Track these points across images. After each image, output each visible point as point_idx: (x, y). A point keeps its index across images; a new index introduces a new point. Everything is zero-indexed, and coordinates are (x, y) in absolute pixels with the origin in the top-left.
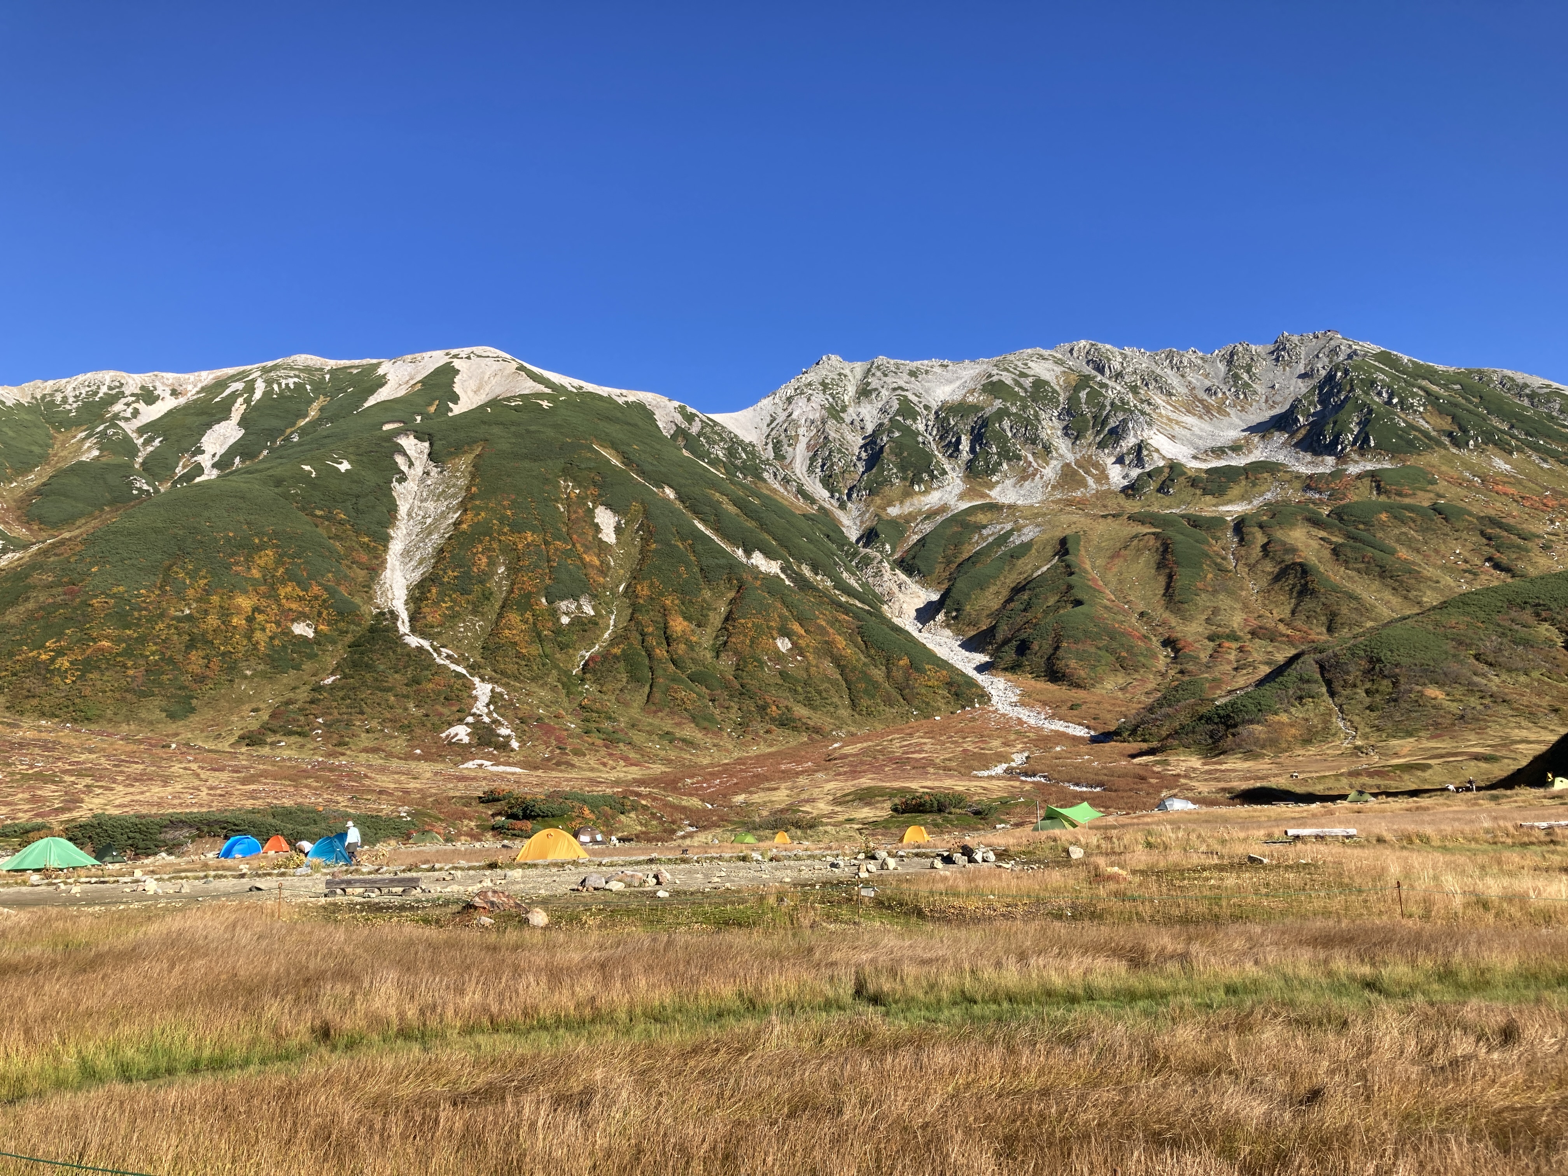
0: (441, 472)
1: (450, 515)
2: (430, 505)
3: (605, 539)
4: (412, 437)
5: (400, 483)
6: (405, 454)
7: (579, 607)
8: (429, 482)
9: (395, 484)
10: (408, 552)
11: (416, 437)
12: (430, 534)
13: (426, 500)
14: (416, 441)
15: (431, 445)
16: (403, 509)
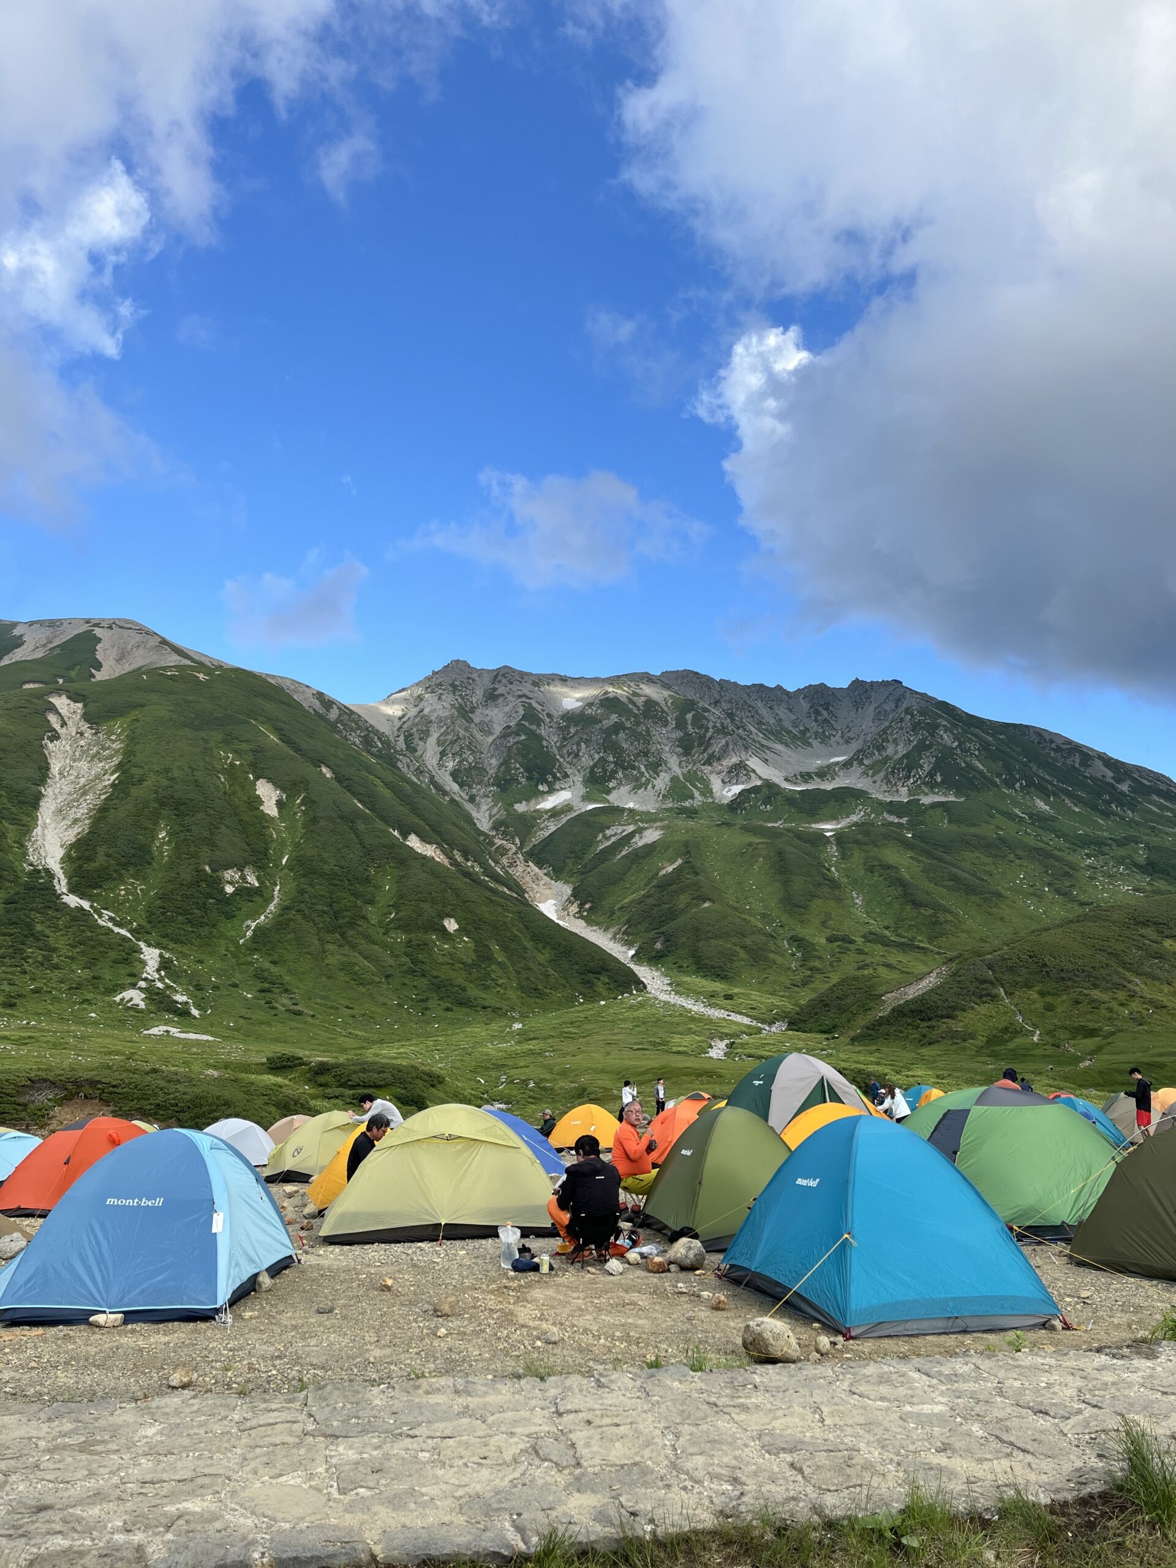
0: (96, 734)
1: (106, 777)
2: (83, 765)
3: (267, 811)
4: (64, 697)
5: (52, 741)
6: (58, 713)
7: (243, 878)
8: (82, 743)
9: (46, 741)
10: (61, 811)
11: (68, 698)
12: (84, 794)
13: (79, 760)
14: (68, 701)
15: (85, 706)
16: (55, 767)
